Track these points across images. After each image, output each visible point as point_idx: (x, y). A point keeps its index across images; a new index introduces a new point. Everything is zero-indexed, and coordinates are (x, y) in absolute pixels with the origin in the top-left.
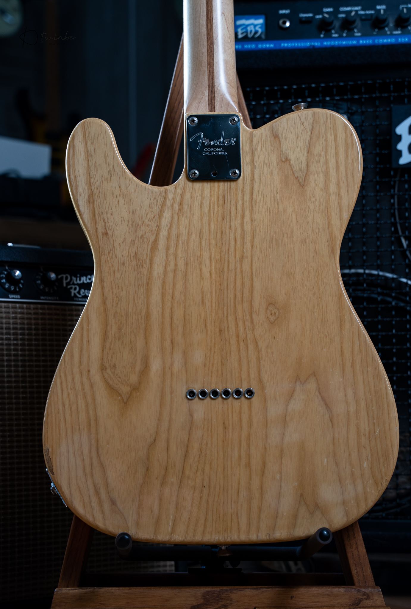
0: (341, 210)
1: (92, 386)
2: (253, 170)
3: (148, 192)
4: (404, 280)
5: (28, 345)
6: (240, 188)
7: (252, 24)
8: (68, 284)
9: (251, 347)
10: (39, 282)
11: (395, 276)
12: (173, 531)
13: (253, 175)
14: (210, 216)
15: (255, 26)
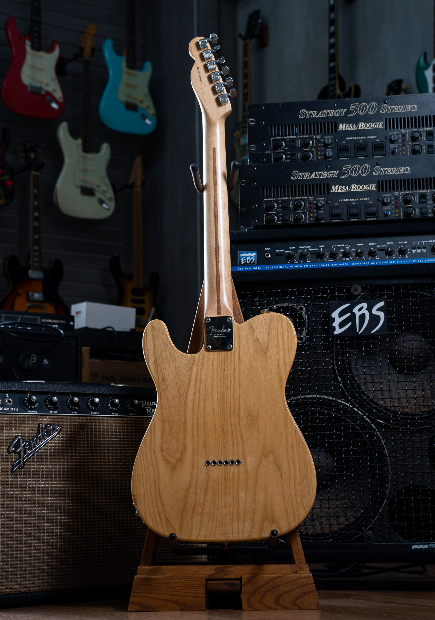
0: (285, 365)
1: (156, 460)
2: (239, 345)
3: (185, 358)
4: (340, 401)
5: (123, 441)
6: (233, 355)
7: (250, 256)
8: (145, 406)
9: (239, 438)
10: (129, 405)
11: (334, 399)
12: (199, 535)
13: (239, 348)
14: (217, 370)
15: (251, 257)
